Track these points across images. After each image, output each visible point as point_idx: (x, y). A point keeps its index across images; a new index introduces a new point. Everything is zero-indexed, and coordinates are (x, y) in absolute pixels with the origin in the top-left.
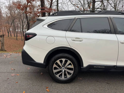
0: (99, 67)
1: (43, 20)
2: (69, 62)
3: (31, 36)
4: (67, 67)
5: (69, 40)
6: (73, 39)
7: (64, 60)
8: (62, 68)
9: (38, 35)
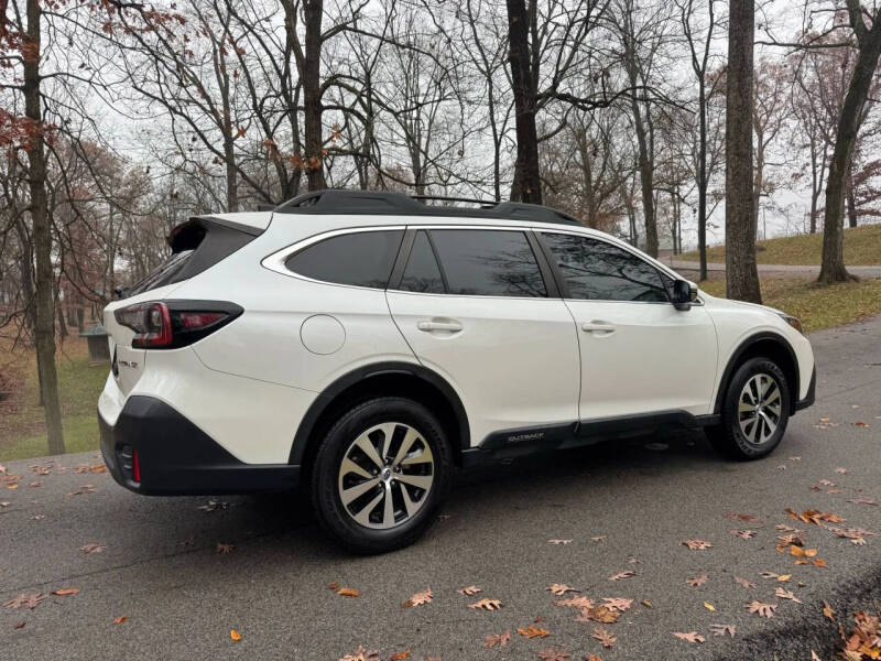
0: (527, 437)
1: (253, 234)
2: (412, 435)
3: (196, 320)
4: (405, 462)
5: (410, 328)
6: (425, 325)
7: (388, 429)
8: (379, 471)
9: (252, 312)
